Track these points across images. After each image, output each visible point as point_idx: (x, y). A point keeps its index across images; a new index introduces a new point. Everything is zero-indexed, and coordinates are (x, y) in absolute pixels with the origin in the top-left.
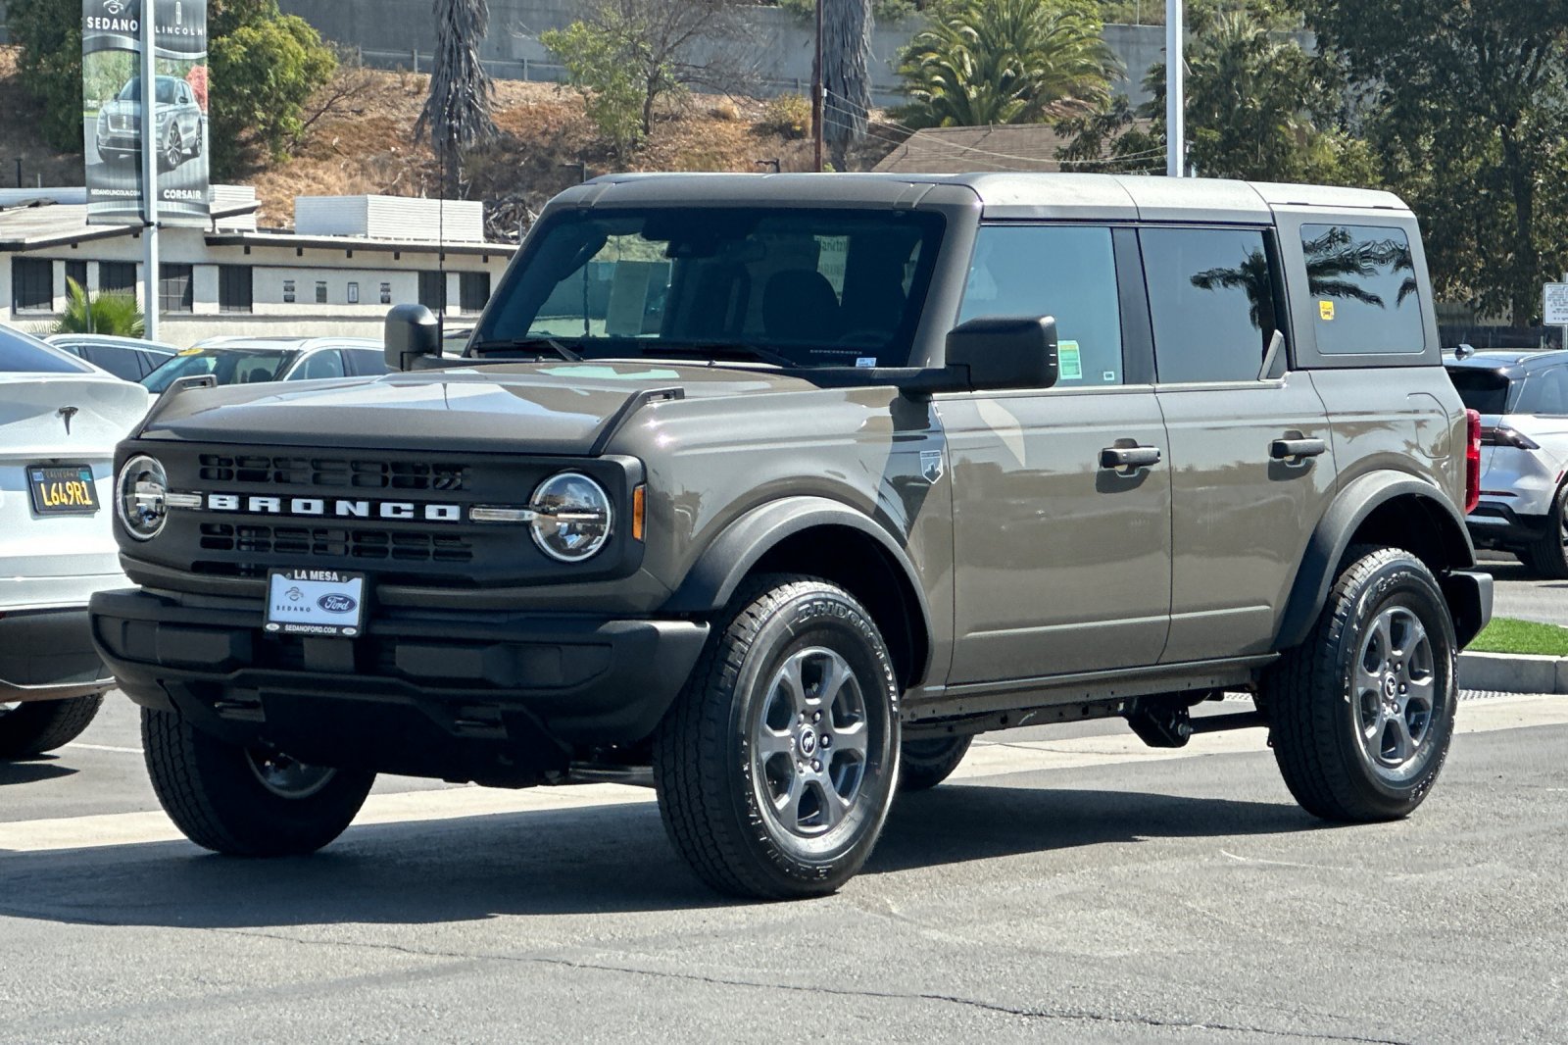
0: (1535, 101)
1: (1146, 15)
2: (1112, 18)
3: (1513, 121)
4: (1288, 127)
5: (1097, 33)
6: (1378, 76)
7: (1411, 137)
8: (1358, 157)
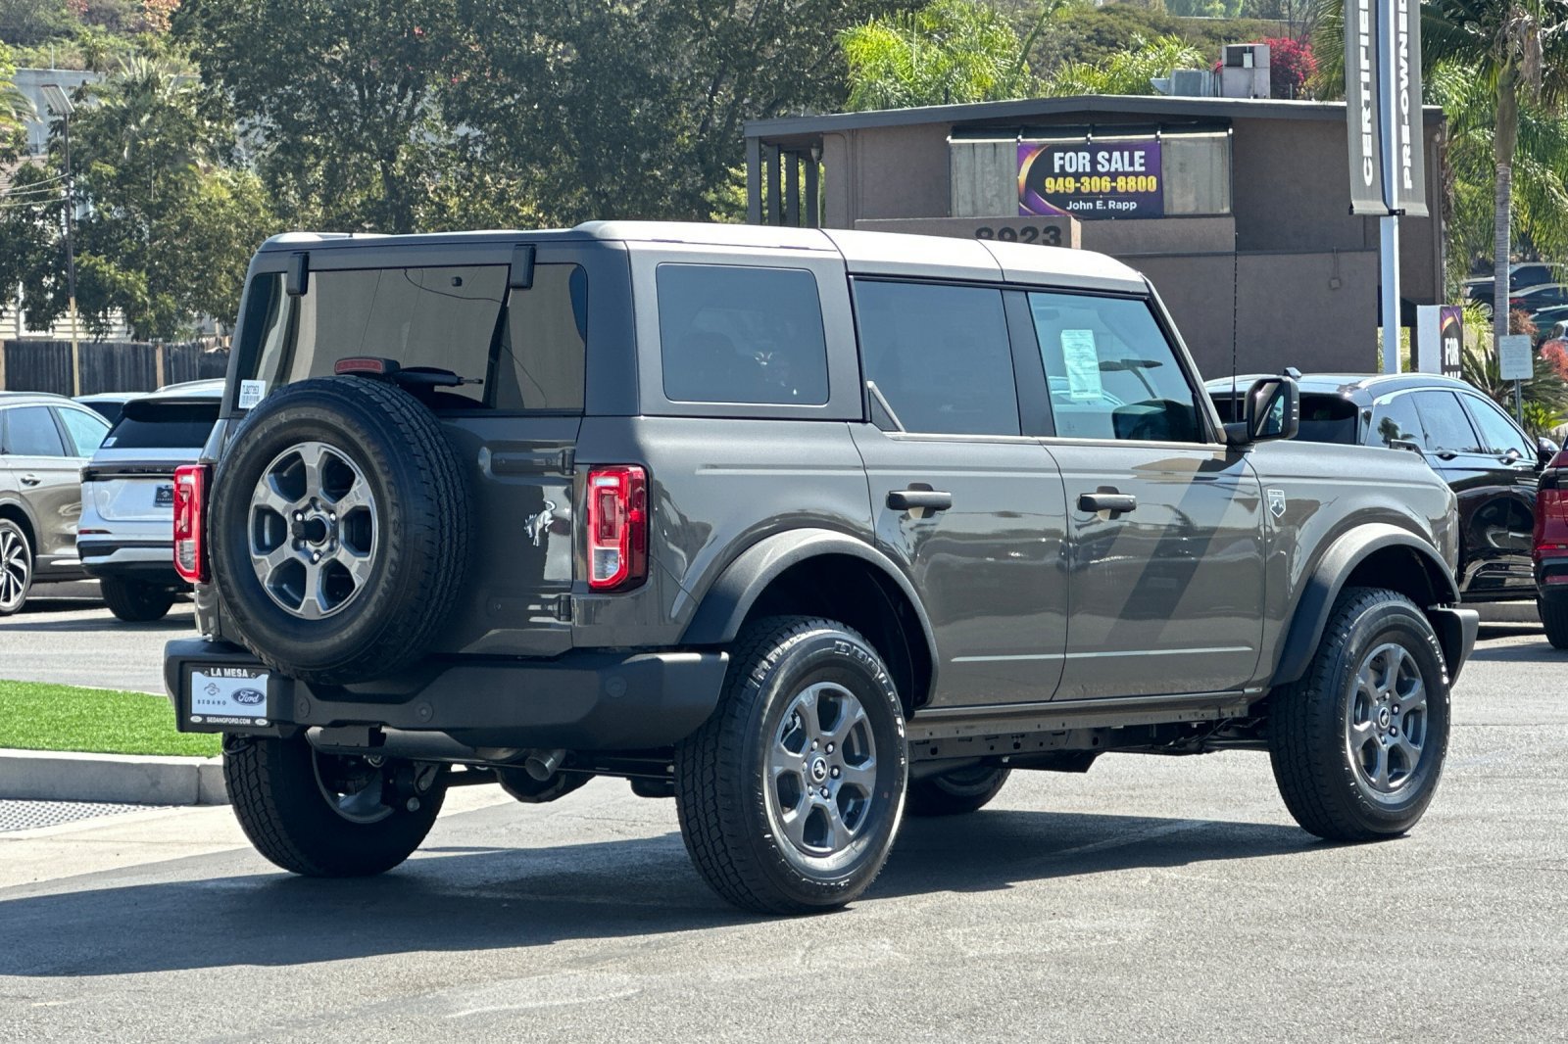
0: (413, 138)
1: (61, 61)
2: (27, 62)
3: (392, 157)
4: (197, 166)
5: (10, 76)
6: (261, 112)
7: (300, 171)
8: (250, 193)
